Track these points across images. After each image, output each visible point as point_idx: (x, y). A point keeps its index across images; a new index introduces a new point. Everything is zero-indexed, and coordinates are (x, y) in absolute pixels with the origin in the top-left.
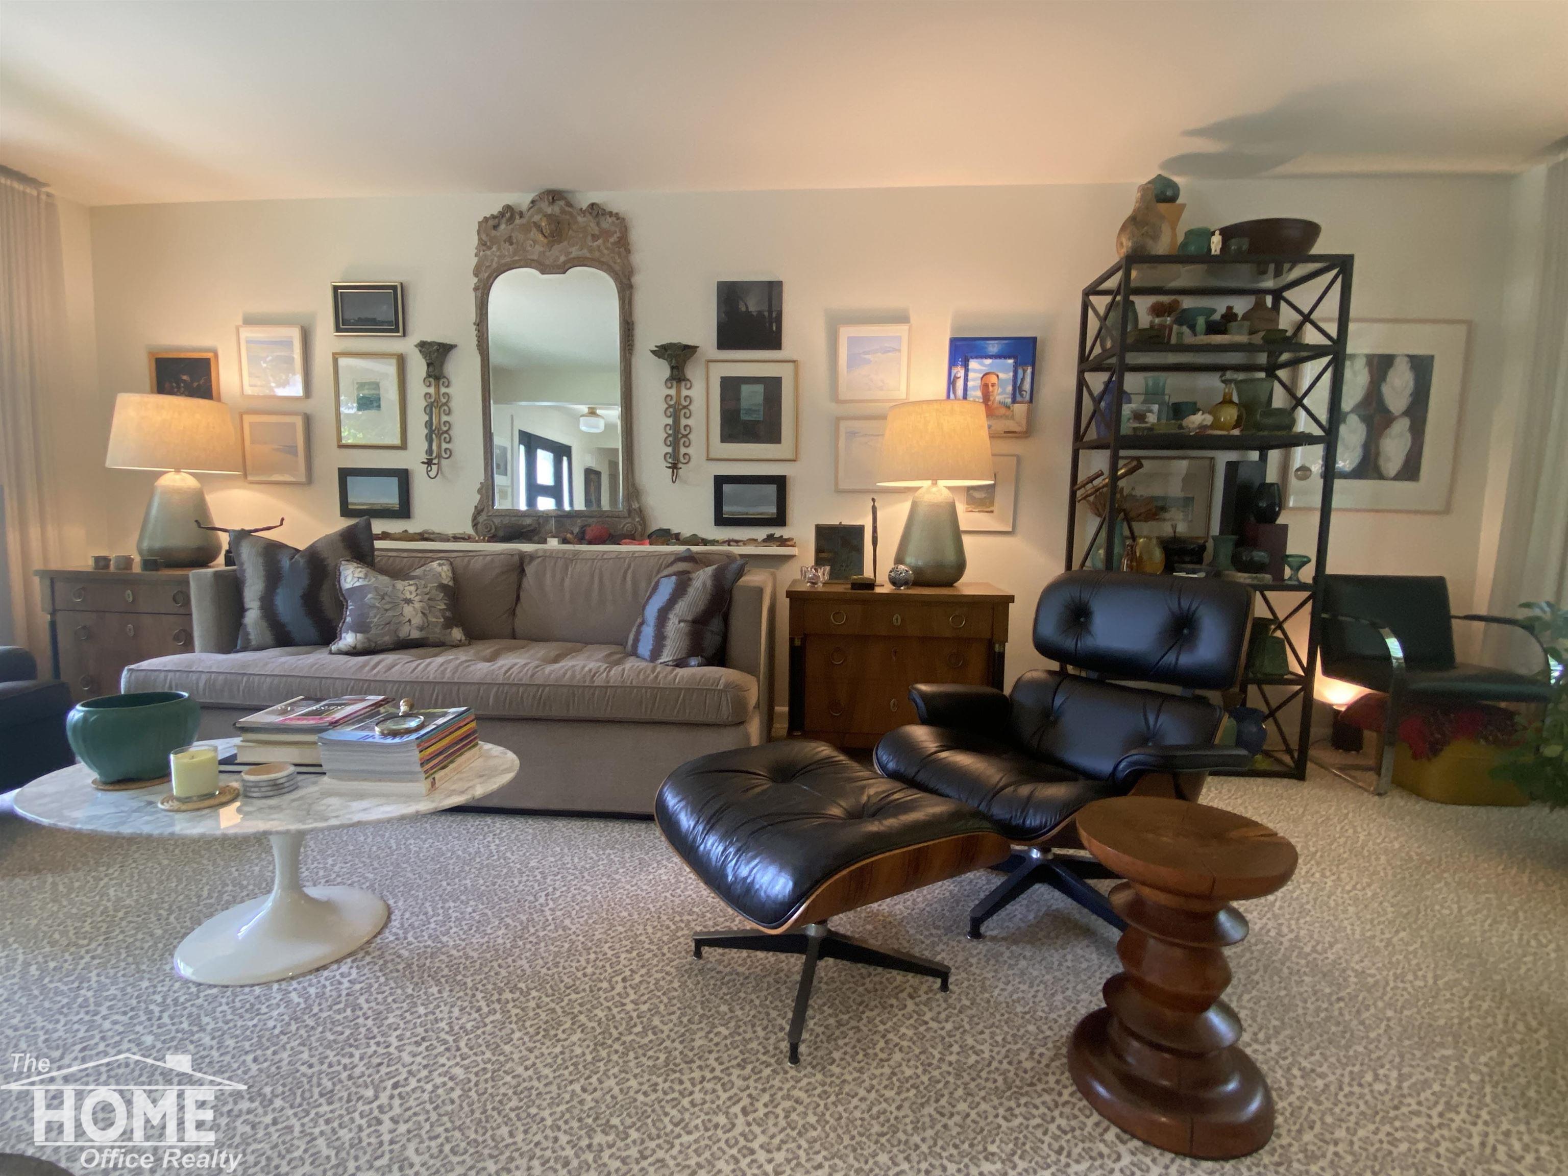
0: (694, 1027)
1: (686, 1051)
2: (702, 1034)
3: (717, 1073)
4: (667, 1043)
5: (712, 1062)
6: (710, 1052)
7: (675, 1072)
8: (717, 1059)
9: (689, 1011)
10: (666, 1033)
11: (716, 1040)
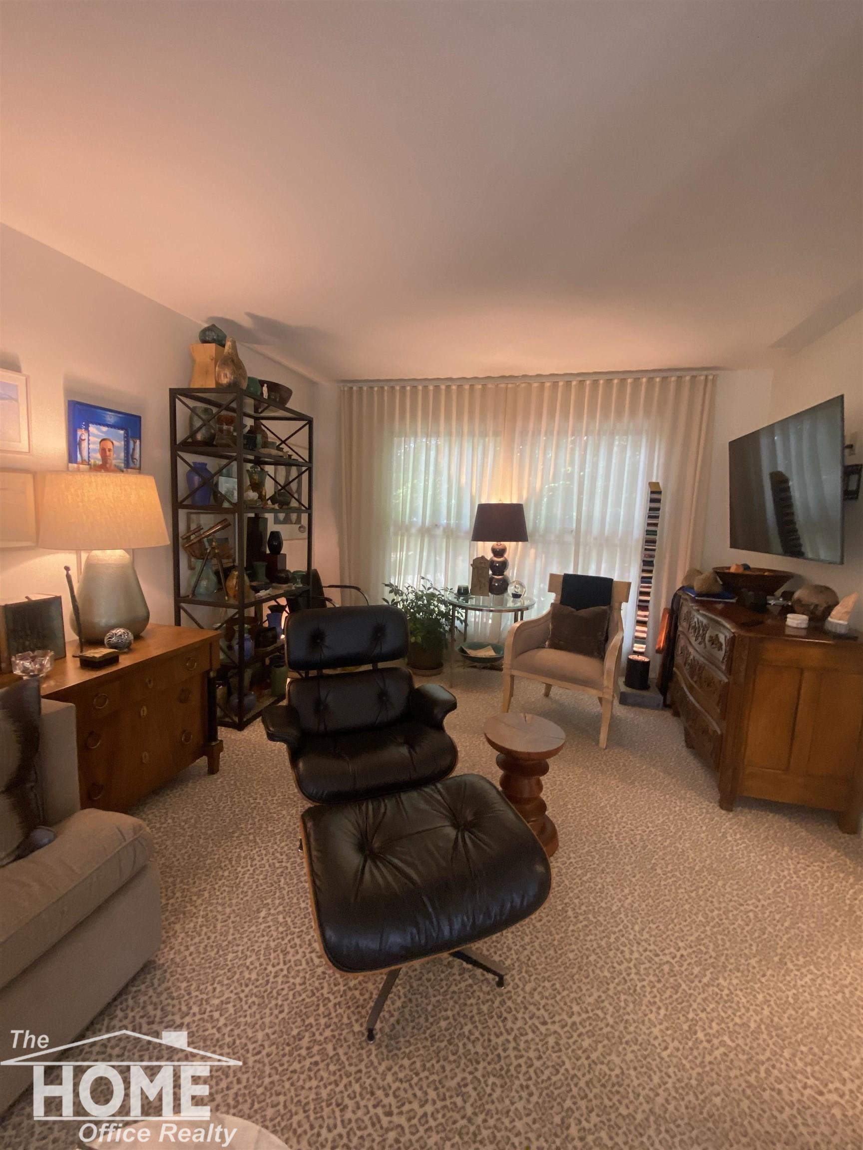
0: (461, 1051)
1: (489, 1059)
2: (470, 1046)
3: (511, 1038)
4: (478, 1074)
5: (500, 1040)
6: (490, 1040)
7: (508, 1071)
8: (497, 1037)
9: (442, 1054)
10: (466, 1075)
11: (477, 1034)
